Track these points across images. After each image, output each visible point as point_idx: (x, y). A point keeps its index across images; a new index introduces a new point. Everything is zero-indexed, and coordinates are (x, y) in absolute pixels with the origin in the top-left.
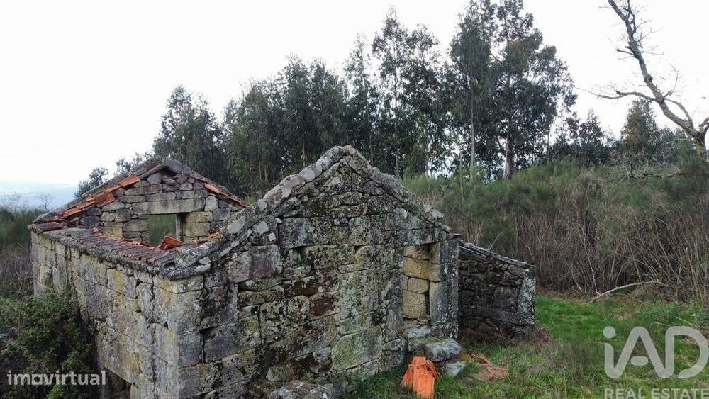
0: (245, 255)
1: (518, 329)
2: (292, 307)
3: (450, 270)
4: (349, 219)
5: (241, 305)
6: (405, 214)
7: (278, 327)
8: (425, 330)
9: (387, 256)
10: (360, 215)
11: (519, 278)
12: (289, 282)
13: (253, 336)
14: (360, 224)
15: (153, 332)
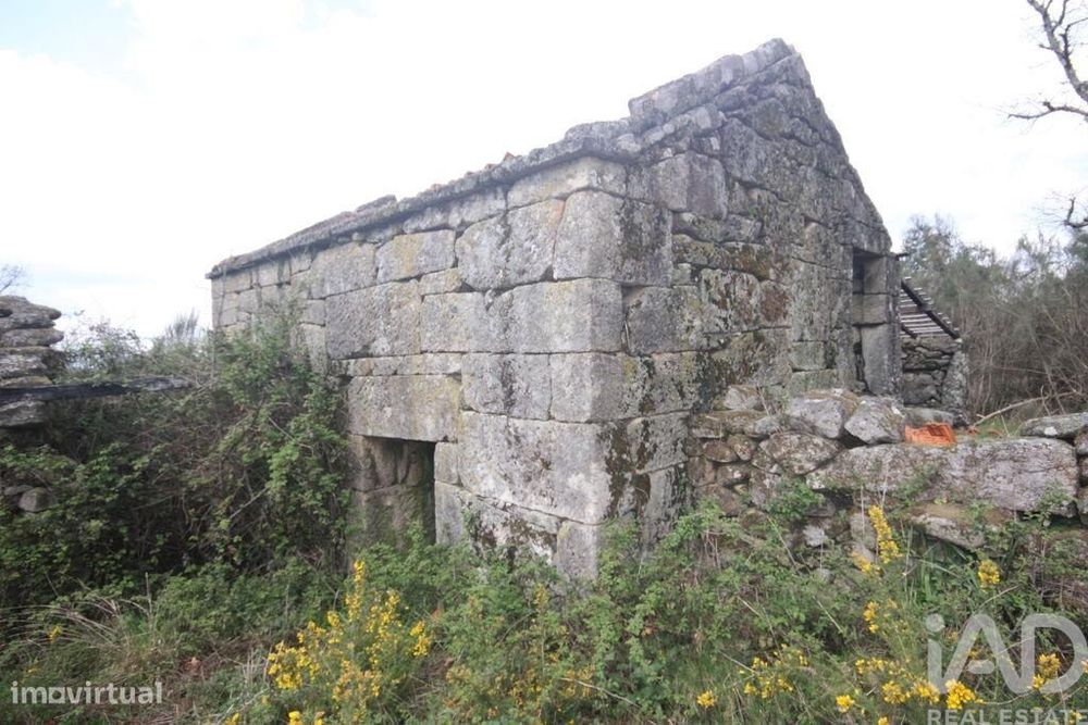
0: (681, 159)
2: (740, 290)
4: (800, 164)
7: (725, 320)
10: (810, 165)
11: (944, 354)
12: (733, 243)
13: (693, 323)
14: (811, 179)
15: (506, 308)
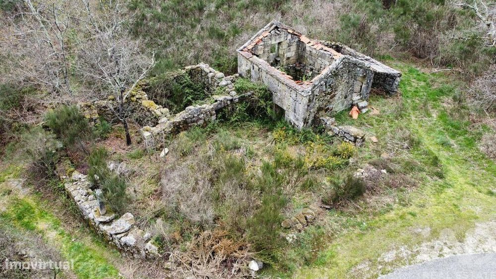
0: (318, 89)
1: (391, 92)
2: (326, 98)
3: (370, 81)
4: (343, 75)
5: (316, 99)
6: (359, 69)
7: (323, 103)
8: (359, 97)
9: (351, 82)
10: (346, 73)
12: (326, 93)
13: (317, 105)
14: (345, 75)
15: (296, 103)
